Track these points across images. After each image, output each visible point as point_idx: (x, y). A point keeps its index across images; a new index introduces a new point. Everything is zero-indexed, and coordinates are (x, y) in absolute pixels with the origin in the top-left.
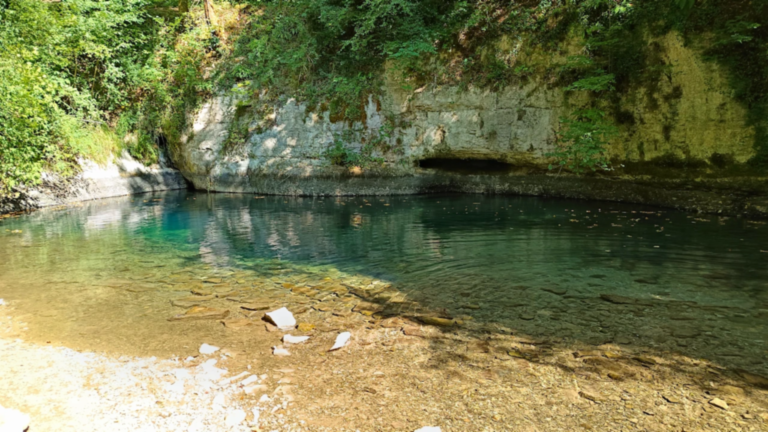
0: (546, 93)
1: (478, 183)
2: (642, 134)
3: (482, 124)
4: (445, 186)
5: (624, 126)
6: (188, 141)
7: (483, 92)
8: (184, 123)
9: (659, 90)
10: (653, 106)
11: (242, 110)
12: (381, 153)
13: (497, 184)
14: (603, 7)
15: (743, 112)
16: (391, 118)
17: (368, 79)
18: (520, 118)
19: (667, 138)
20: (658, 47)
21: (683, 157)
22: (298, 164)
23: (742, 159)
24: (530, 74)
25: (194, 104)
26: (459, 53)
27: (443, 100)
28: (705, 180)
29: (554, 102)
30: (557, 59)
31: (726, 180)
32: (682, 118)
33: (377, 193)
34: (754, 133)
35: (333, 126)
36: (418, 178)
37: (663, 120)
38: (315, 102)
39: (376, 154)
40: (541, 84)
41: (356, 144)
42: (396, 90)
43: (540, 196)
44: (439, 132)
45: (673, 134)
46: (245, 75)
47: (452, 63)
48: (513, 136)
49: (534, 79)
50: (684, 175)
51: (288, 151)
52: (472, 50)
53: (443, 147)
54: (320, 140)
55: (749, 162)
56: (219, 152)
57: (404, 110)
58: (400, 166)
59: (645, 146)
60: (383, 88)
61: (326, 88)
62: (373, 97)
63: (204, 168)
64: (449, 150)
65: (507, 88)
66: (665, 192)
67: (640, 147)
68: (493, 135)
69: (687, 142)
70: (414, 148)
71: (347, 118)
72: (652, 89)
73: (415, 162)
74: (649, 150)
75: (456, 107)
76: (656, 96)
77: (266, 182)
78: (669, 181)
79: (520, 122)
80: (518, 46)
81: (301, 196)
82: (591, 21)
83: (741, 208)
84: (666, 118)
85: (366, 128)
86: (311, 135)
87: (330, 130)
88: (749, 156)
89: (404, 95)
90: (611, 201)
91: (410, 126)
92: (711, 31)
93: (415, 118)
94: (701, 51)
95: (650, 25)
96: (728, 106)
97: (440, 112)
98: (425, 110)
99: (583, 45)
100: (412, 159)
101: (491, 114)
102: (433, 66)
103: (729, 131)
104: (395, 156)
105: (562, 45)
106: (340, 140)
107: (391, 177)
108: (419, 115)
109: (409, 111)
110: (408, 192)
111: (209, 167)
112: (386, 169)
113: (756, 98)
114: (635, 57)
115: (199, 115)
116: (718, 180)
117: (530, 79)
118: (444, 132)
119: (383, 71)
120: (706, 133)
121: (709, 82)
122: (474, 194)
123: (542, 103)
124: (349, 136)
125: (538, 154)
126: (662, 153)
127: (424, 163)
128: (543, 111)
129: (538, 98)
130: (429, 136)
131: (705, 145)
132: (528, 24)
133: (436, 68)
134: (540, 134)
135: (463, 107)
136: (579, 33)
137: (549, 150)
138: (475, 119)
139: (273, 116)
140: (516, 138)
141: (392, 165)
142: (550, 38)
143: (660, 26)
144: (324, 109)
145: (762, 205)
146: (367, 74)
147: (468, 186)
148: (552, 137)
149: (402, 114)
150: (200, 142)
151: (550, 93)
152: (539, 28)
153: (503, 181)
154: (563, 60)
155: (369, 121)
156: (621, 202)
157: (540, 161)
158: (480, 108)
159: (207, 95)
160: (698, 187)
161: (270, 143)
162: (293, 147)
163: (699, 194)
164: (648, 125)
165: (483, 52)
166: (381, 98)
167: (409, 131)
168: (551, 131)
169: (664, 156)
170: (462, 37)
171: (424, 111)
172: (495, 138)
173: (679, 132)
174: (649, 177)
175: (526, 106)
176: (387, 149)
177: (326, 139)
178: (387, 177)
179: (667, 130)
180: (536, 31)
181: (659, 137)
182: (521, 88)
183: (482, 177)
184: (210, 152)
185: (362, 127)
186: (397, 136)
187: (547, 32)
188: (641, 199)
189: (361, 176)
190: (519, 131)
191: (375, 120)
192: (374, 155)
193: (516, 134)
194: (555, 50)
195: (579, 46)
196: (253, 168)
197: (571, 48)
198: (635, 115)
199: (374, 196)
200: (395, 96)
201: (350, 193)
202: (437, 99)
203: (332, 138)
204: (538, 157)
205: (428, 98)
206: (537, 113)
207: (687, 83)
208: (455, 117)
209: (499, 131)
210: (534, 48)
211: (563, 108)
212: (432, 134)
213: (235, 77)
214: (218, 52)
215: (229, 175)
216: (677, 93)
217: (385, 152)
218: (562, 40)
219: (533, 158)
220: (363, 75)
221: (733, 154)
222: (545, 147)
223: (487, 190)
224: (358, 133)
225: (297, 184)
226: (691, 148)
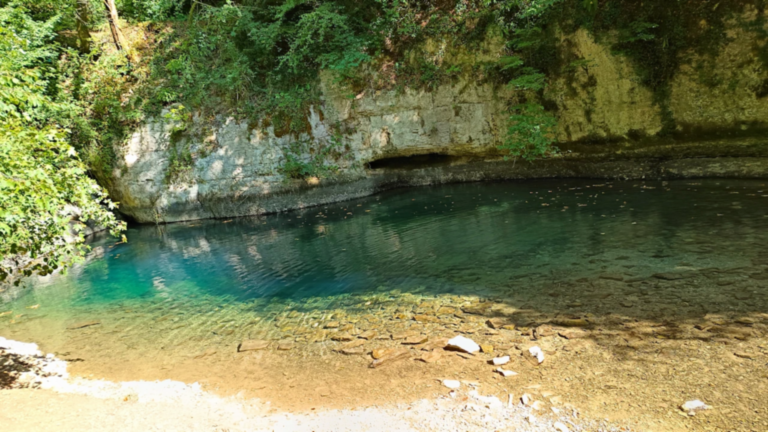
0: (476, 89)
1: (423, 176)
2: (567, 118)
3: (423, 123)
4: (394, 183)
5: (550, 113)
6: (122, 175)
7: (418, 93)
8: (114, 156)
9: (577, 80)
10: (573, 93)
11: (177, 136)
12: (333, 161)
13: (441, 174)
14: (515, 9)
15: (649, 94)
16: (335, 126)
17: (306, 90)
18: (457, 114)
19: (589, 120)
20: (570, 44)
21: (604, 134)
22: (253, 182)
23: (652, 132)
24: (459, 73)
25: (121, 135)
26: (388, 58)
27: (383, 105)
28: (625, 152)
29: (484, 96)
30: (481, 57)
31: (642, 150)
32: (599, 102)
33: (337, 200)
34: (659, 110)
35: (279, 141)
36: (371, 180)
37: (583, 105)
38: (256, 119)
39: (328, 162)
40: (470, 82)
41: (306, 155)
42: (335, 99)
43: (482, 181)
44: (384, 134)
45: (594, 116)
46: (172, 98)
47: (384, 68)
48: (452, 131)
49: (463, 76)
50: (607, 150)
51: (238, 171)
52: (401, 54)
53: (390, 147)
54: (269, 156)
55: (658, 134)
56: (162, 182)
57: (346, 116)
58: (353, 171)
59: (571, 128)
60: (322, 98)
61: (264, 104)
62: (314, 108)
63: (148, 201)
64: (396, 149)
65: (440, 88)
66: (594, 166)
67: (567, 129)
68: (434, 131)
69: (606, 122)
70: (363, 152)
71: (293, 131)
72: (570, 80)
73: (365, 164)
74: (576, 132)
75: (396, 109)
76: (574, 85)
77: (223, 205)
78: (596, 155)
79: (458, 118)
80: (443, 47)
81: (263, 214)
82: (507, 21)
83: (659, 172)
84: (586, 103)
85: (313, 138)
86: (258, 152)
87: (276, 145)
88: (659, 129)
89: (344, 103)
90: (547, 178)
91: (356, 132)
92: (616, 29)
93: (359, 124)
94: (609, 46)
95: (560, 24)
96: (637, 90)
97: (382, 115)
98: (368, 115)
99: (502, 44)
100: (362, 162)
101: (429, 112)
102: (367, 72)
103: (639, 110)
104: (347, 162)
105: (484, 45)
106: (290, 153)
107: (347, 182)
108: (362, 120)
109: (351, 117)
110: (363, 194)
111: (153, 199)
112: (340, 176)
113: (659, 82)
114: (551, 53)
115: (129, 145)
116: (636, 151)
117: (459, 77)
118: (389, 134)
119: (319, 81)
120: (621, 113)
121: (619, 71)
122: (422, 186)
123: (474, 98)
124: (296, 148)
125: (476, 144)
126: (587, 134)
127: (374, 164)
128: (476, 105)
129: (470, 95)
130: (375, 139)
131: (622, 123)
132: (449, 27)
133: (369, 74)
134: (476, 126)
135: (402, 109)
136: (498, 33)
137: (485, 139)
138: (416, 118)
139: (213, 137)
140: (455, 132)
141: (346, 171)
142: (472, 38)
143: (570, 25)
144: (266, 124)
145: (673, 168)
146: (304, 86)
147: (415, 180)
148: (486, 128)
149: (345, 121)
150: (137, 174)
151: (480, 89)
152: (459, 30)
153: (447, 170)
154: (487, 58)
155: (314, 132)
156: (556, 178)
157: (478, 150)
158: (418, 108)
159: (134, 125)
160: (619, 158)
161: (217, 166)
162: (242, 166)
163: (622, 164)
164: (570, 111)
165: (411, 55)
166: (322, 108)
167: (355, 136)
168: (485, 123)
169: (588, 136)
170: (388, 42)
171: (366, 116)
172: (436, 134)
173: (598, 114)
174: (578, 154)
175: (460, 102)
176: (337, 156)
177: (275, 154)
178: (344, 182)
179: (588, 113)
180: (457, 33)
181: (581, 119)
182: (453, 86)
183: (426, 170)
184: (150, 183)
185: (308, 137)
186: (344, 143)
187: (468, 33)
188: (573, 173)
189: (320, 186)
190: (458, 126)
191: (320, 131)
192: (326, 163)
193: (455, 129)
194: (478, 50)
195: (499, 44)
196: (204, 194)
197: (492, 47)
198: (558, 102)
199: (335, 203)
200: (336, 104)
201: (311, 204)
202: (378, 103)
203: (280, 152)
204: (477, 147)
205: (369, 104)
206: (471, 108)
207: (600, 73)
208: (397, 118)
209: (439, 128)
210: (459, 49)
211: (494, 102)
212: (378, 137)
213: (160, 102)
214: (133, 76)
215: (177, 204)
216: (592, 82)
217: (337, 159)
218: (482, 40)
219: (472, 148)
220: (300, 87)
221: (645, 129)
222: (482, 137)
223: (434, 182)
224: (305, 144)
225: (258, 203)
226: (610, 127)
